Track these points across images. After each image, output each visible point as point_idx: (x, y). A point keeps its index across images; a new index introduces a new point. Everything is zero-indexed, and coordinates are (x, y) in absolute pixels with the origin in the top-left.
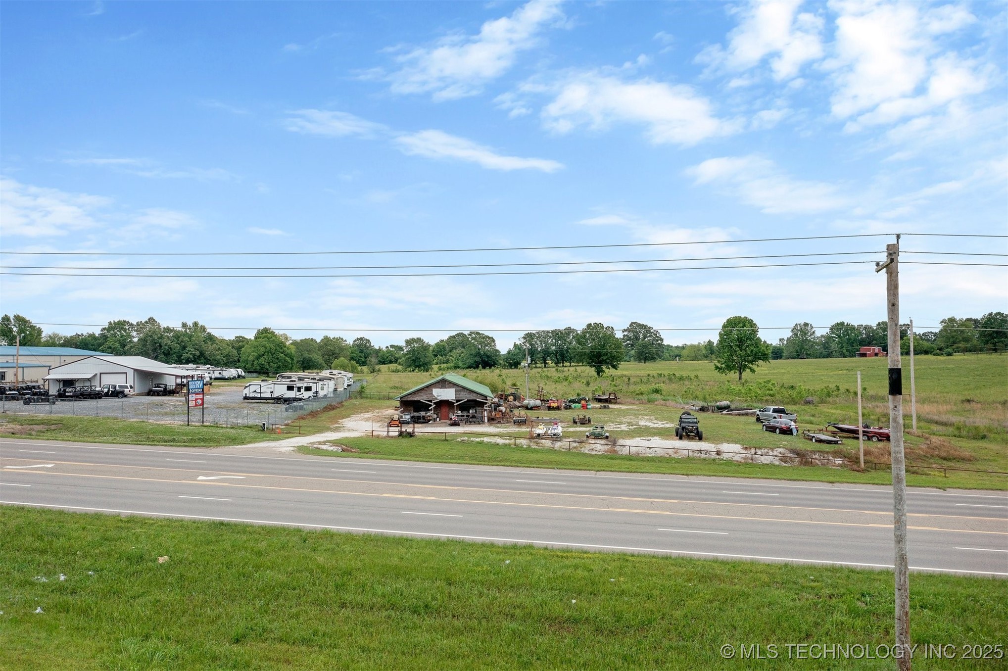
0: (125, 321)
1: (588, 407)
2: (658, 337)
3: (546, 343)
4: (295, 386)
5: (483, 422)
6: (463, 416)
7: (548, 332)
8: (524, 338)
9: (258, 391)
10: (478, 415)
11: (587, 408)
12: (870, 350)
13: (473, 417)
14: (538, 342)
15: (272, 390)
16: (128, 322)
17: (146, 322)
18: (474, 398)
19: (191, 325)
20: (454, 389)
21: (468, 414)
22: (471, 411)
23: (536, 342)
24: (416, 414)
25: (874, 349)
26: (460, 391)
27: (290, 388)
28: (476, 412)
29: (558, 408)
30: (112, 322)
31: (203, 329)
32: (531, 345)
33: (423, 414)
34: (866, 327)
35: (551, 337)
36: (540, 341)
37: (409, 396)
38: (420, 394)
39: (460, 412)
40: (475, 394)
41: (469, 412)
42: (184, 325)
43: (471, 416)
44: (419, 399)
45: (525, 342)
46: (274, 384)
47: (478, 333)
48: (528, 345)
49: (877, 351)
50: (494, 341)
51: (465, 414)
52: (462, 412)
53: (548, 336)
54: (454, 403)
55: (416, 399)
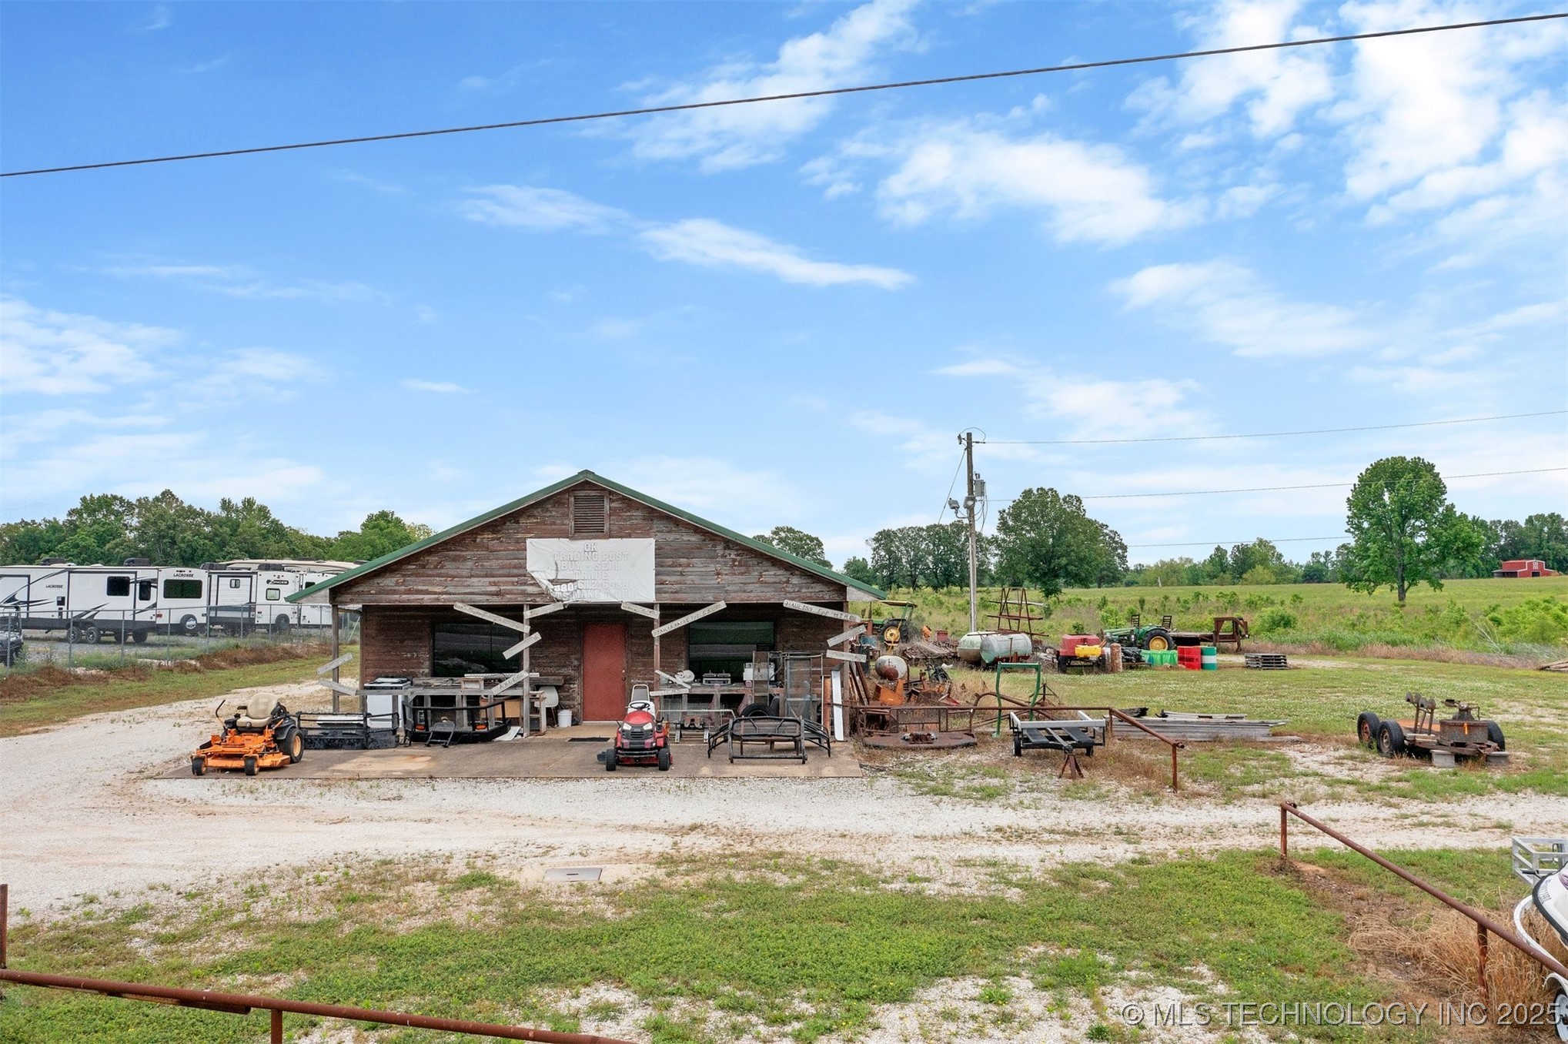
0: (115, 498)
1: (1208, 659)
2: (1117, 542)
3: (916, 549)
4: (132, 576)
5: (823, 741)
6: (707, 699)
7: (920, 529)
8: (876, 540)
9: (22, 596)
10: (792, 697)
11: (1203, 666)
12: (1523, 566)
13: (764, 709)
14: (903, 548)
15: (63, 593)
16: (121, 500)
17: (157, 499)
18: (768, 596)
19: (240, 505)
20: (652, 541)
21: (735, 689)
22: (749, 674)
23: (898, 548)
24: (440, 687)
25: (1531, 565)
26: (689, 552)
27: (118, 587)
28: (778, 680)
29: (1101, 665)
30: (88, 498)
31: (263, 512)
32: (889, 552)
33: (472, 684)
34: (1508, 525)
35: (924, 539)
36: (906, 546)
37: (389, 582)
38: (450, 567)
39: (689, 675)
40: (771, 574)
41: (738, 679)
42: (226, 505)
43: (749, 701)
44: (444, 600)
45: (878, 547)
46: (71, 571)
47: (790, 530)
48: (883, 553)
49: (1536, 567)
50: (820, 544)
51: (717, 686)
52: (699, 677)
53: (921, 536)
54: (649, 623)
55: (427, 600)
